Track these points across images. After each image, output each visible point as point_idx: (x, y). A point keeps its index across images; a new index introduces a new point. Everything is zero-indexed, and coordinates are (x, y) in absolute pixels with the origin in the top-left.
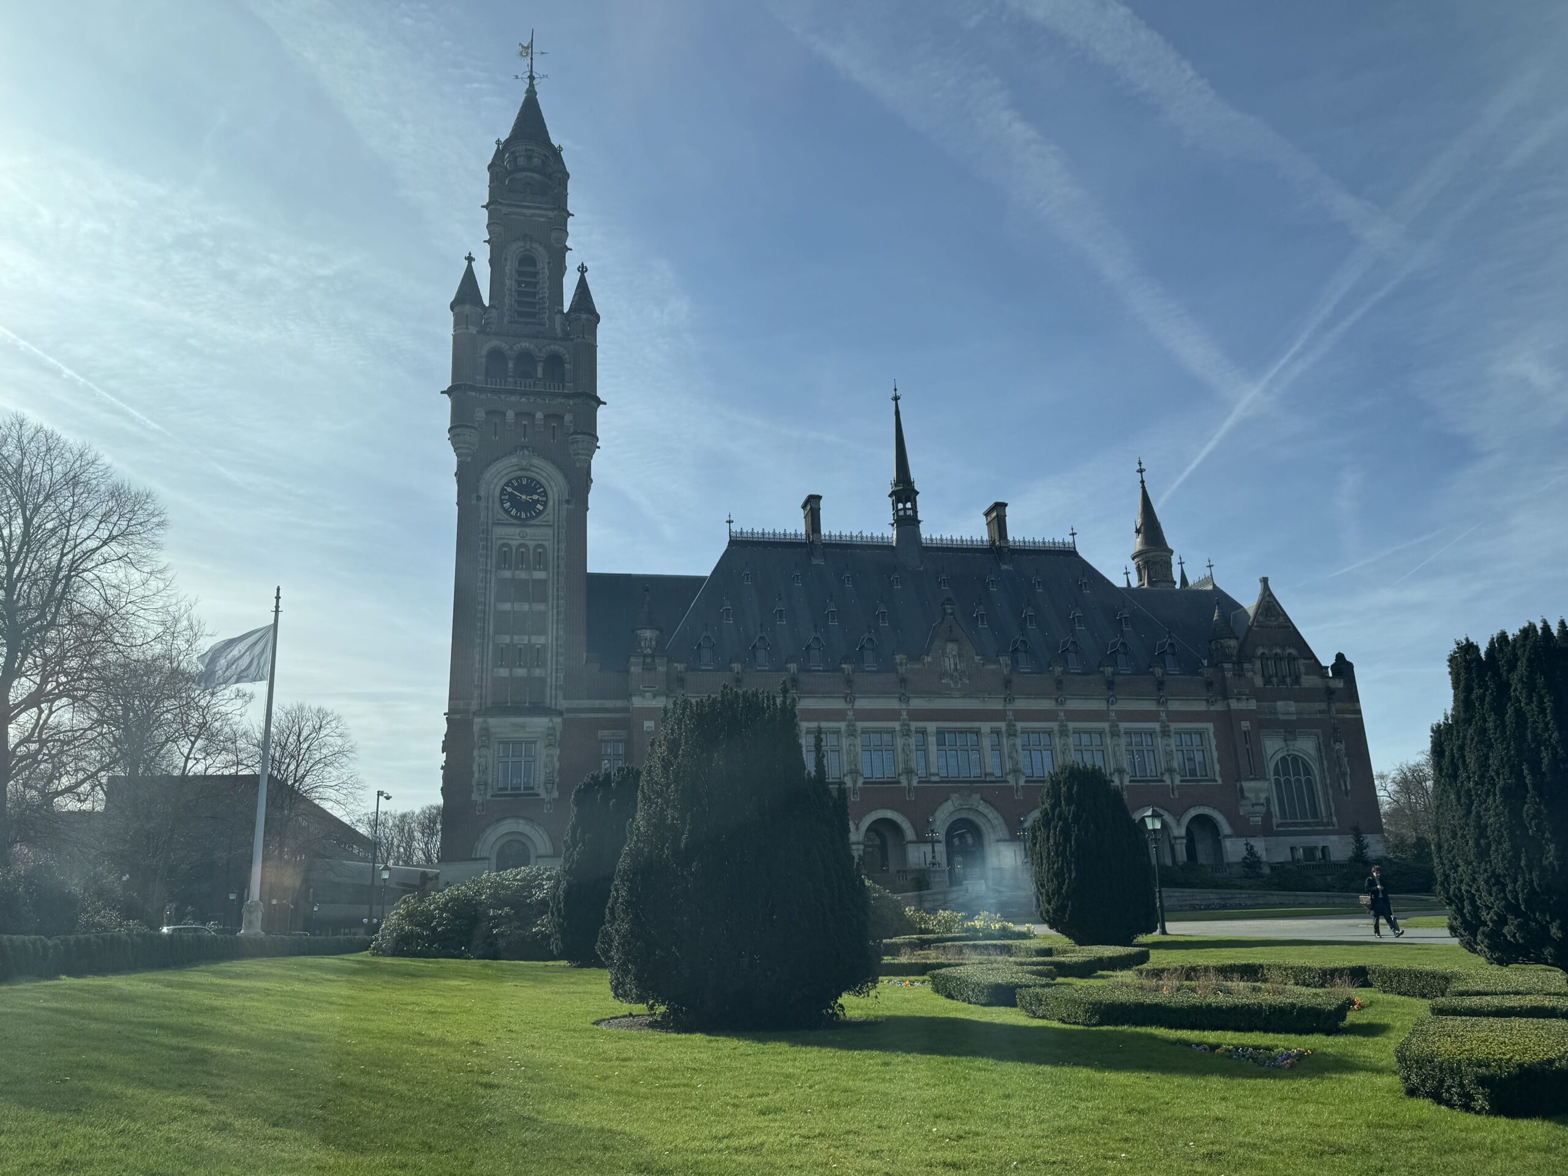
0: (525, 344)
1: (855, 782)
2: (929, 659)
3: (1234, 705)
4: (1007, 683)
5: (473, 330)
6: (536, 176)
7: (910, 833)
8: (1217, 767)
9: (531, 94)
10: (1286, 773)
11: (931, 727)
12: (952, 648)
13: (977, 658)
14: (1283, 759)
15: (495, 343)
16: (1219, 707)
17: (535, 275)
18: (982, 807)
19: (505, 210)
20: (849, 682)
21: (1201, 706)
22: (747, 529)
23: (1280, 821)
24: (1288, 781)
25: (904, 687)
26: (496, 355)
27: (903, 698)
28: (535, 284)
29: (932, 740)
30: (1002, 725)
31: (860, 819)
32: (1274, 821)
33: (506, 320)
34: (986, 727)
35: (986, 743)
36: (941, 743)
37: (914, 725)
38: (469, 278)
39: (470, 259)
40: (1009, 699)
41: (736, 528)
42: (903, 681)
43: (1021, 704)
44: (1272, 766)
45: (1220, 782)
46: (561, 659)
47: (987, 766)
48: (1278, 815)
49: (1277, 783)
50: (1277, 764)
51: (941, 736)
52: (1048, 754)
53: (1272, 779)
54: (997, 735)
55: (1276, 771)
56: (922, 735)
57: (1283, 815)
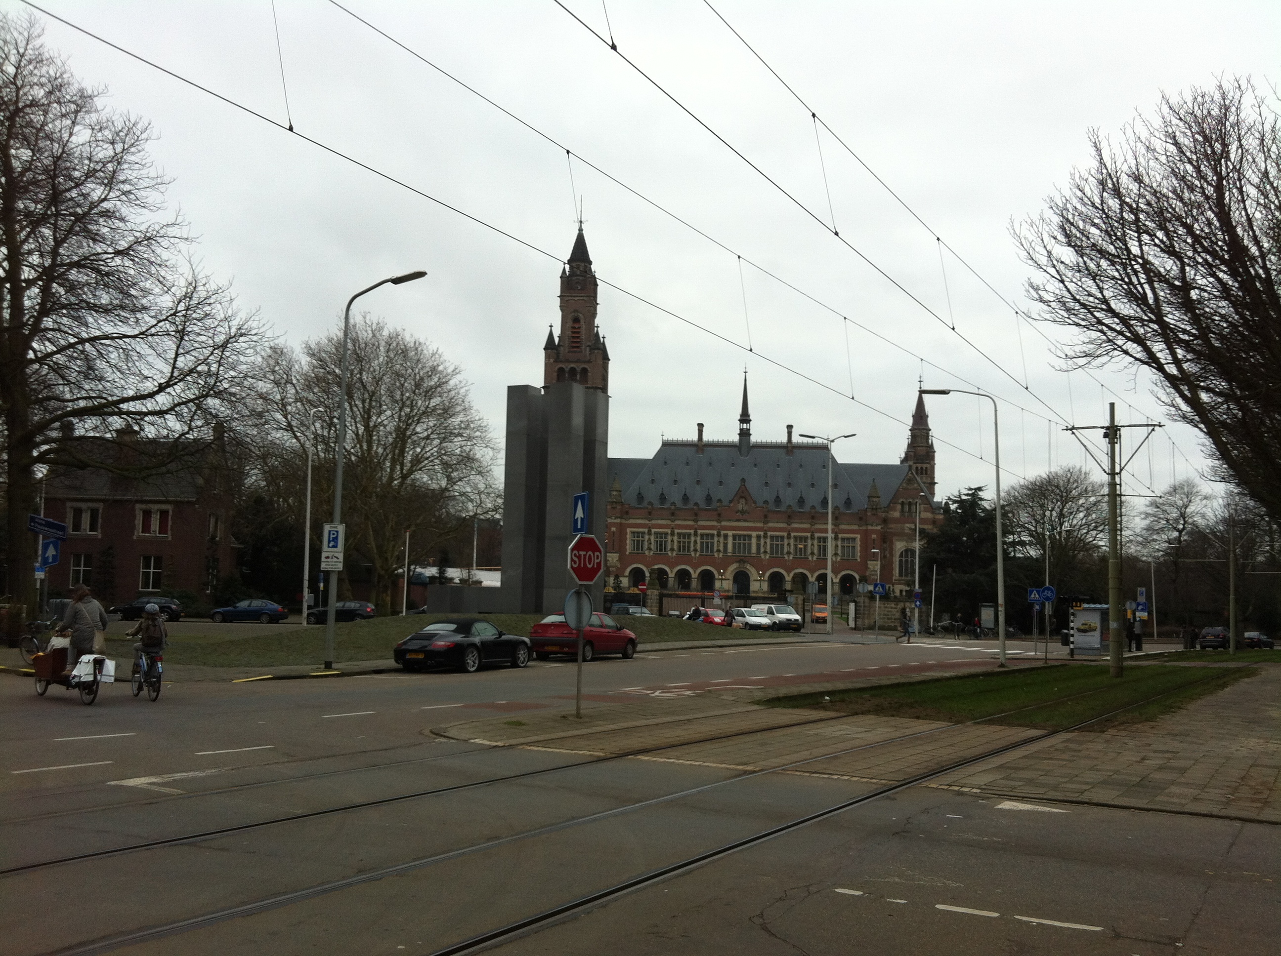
0: (572, 365)
1: (695, 554)
2: (732, 505)
3: (870, 527)
4: (766, 516)
5: (552, 360)
6: (581, 278)
7: (717, 576)
8: (859, 554)
9: (581, 230)
10: (907, 556)
11: (730, 533)
12: (743, 501)
13: (753, 505)
14: (907, 551)
15: (561, 365)
16: (864, 528)
17: (579, 328)
18: (748, 567)
19: (567, 299)
20: (696, 515)
21: (855, 527)
22: (670, 439)
23: (898, 578)
24: (907, 561)
25: (719, 517)
26: (561, 370)
27: (719, 521)
28: (579, 333)
29: (730, 541)
30: (762, 533)
31: (697, 569)
32: (894, 578)
33: (567, 351)
34: (754, 534)
35: (754, 541)
36: (734, 539)
37: (723, 532)
38: (551, 335)
39: (551, 326)
40: (765, 523)
41: (665, 438)
42: (719, 515)
43: (771, 525)
44: (898, 554)
45: (859, 560)
47: (754, 549)
48: (897, 575)
49: (901, 561)
50: (902, 553)
51: (734, 537)
52: (782, 545)
53: (898, 560)
54: (758, 537)
55: (901, 556)
56: (726, 536)
57: (901, 574)
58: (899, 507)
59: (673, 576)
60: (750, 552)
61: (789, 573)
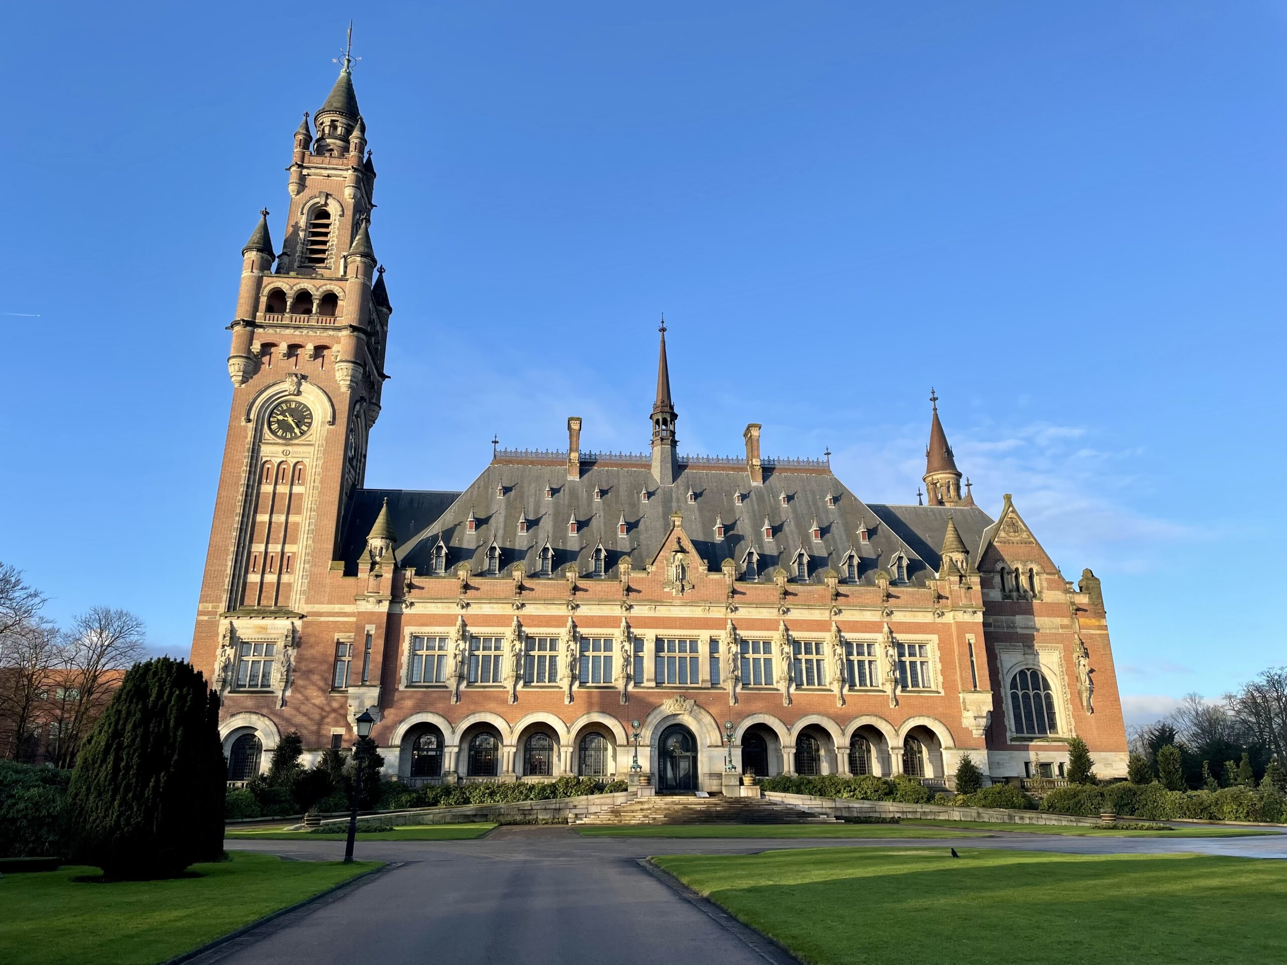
0: (304, 285)
2: (654, 569)
3: (960, 617)
4: (731, 594)
6: (338, 142)
7: (620, 737)
8: (939, 679)
10: (1025, 687)
11: (650, 634)
12: (679, 559)
13: (701, 569)
14: (1022, 673)
15: (276, 284)
16: (946, 619)
18: (695, 713)
19: (305, 171)
20: (573, 591)
21: (927, 618)
22: (511, 450)
23: (1015, 735)
24: (1026, 696)
25: (627, 596)
26: (277, 294)
27: (625, 606)
28: (325, 235)
29: (649, 648)
31: (572, 720)
32: (1008, 734)
34: (704, 636)
35: (704, 651)
36: (659, 649)
40: (731, 609)
41: (499, 447)
42: (627, 589)
43: (743, 613)
44: (1008, 681)
45: (943, 694)
46: (307, 566)
47: (704, 673)
48: (1014, 729)
49: (1014, 697)
50: (1015, 677)
51: (659, 642)
52: (768, 662)
53: (1009, 692)
54: (714, 643)
55: (1014, 685)
56: (638, 643)
57: (1019, 729)
58: (997, 579)
59: (514, 742)
60: (695, 679)
61: (789, 725)
